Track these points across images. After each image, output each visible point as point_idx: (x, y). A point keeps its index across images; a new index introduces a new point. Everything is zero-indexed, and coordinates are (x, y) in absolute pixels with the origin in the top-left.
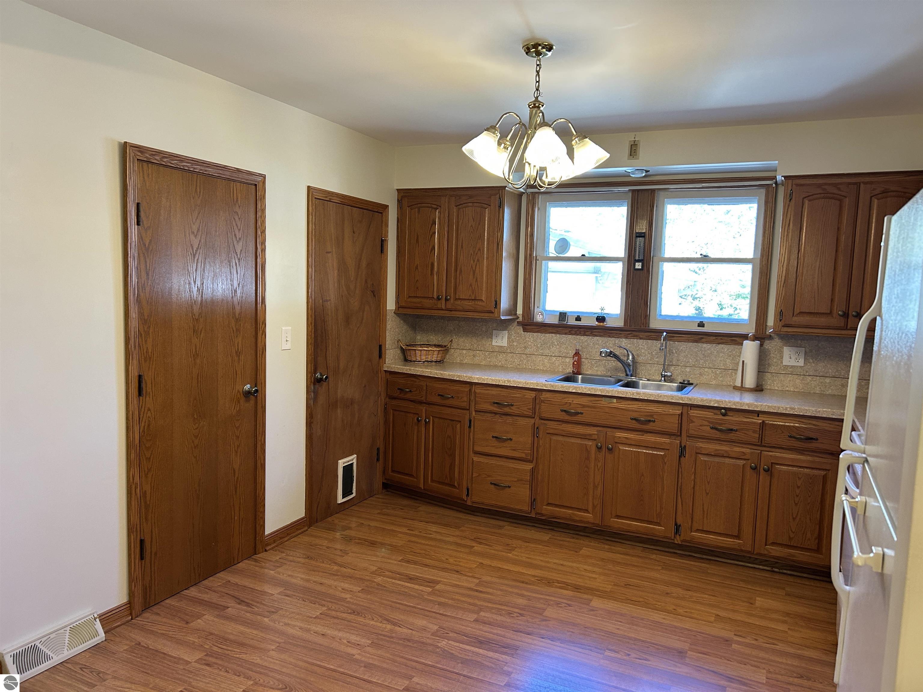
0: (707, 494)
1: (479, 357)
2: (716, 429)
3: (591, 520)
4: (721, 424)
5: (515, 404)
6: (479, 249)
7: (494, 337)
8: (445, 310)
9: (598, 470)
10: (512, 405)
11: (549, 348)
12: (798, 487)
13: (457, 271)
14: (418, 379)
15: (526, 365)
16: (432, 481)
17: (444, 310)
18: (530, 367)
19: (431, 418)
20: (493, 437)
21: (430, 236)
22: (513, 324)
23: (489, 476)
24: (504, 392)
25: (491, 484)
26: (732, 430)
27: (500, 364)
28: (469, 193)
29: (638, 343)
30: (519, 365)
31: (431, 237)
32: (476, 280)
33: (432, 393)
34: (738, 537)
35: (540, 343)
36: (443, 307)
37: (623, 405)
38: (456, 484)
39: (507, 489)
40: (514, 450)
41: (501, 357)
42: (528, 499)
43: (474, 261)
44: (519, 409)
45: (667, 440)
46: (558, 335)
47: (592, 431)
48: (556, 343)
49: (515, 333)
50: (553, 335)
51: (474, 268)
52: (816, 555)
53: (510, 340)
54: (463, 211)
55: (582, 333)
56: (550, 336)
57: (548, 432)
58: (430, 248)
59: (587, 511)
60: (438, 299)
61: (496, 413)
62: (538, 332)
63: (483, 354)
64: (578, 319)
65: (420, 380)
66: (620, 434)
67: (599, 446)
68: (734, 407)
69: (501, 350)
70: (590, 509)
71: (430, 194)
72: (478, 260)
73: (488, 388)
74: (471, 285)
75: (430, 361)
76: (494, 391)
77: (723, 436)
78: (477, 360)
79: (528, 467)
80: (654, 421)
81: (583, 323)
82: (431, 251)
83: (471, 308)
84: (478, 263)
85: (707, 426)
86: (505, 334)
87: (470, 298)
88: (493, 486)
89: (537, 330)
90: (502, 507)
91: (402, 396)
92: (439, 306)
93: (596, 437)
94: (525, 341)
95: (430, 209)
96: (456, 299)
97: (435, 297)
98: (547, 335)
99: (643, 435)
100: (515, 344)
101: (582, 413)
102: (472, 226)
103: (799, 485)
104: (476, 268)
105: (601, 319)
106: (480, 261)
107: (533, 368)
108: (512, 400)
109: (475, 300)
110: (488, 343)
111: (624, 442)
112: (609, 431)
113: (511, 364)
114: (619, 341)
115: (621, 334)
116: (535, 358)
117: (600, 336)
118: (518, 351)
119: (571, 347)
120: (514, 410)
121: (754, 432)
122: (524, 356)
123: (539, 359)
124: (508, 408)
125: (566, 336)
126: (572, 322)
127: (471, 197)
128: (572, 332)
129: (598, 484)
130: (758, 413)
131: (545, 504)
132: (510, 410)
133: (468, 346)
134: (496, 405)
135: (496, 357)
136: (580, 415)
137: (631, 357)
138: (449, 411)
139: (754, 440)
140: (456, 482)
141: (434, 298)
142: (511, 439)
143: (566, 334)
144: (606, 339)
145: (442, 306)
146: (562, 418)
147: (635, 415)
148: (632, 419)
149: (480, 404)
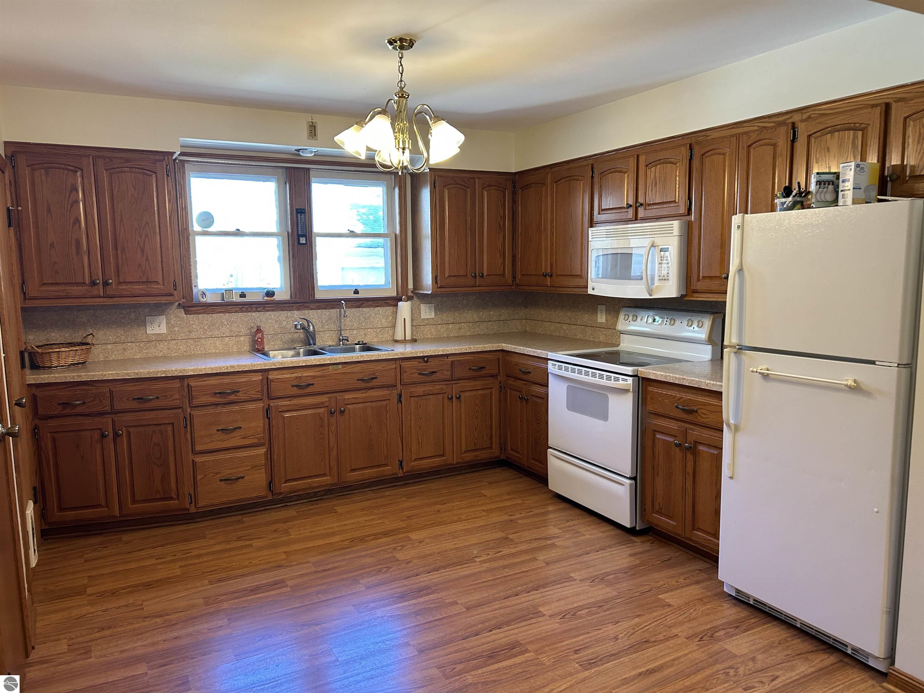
0: (420, 428)
1: (132, 349)
2: (423, 374)
3: (330, 482)
4: (425, 370)
5: (240, 390)
6: (147, 223)
7: (148, 324)
8: (104, 297)
9: (332, 433)
10: (238, 392)
11: (218, 329)
12: (477, 405)
13: (117, 249)
14: (93, 386)
15: (194, 350)
16: (134, 501)
17: (102, 297)
18: (200, 352)
19: (124, 429)
20: (218, 430)
21: (69, 206)
22: (171, 307)
23: (217, 474)
24: (227, 380)
25: (221, 480)
26: (434, 372)
27: (161, 354)
28: (123, 155)
29: (308, 313)
30: (185, 352)
31: (71, 207)
32: (147, 259)
33: (122, 398)
34: (443, 455)
35: (207, 324)
36: (102, 294)
37: (348, 369)
38: (174, 496)
39: (240, 480)
40: (245, 438)
41: (161, 346)
42: (264, 483)
43: (141, 237)
44: (246, 394)
45: (387, 392)
46: (227, 314)
47: (324, 399)
48: (226, 323)
49: (175, 317)
50: (222, 314)
51: (142, 245)
52: (490, 451)
53: (170, 325)
54: (118, 177)
55: (254, 309)
56: (219, 316)
57: (280, 410)
58: (72, 221)
59: (325, 475)
60: (93, 284)
61: (217, 405)
62: (204, 313)
63: (136, 346)
64: (243, 295)
65: (96, 386)
66: (348, 396)
67: (333, 412)
68: (434, 354)
69: (160, 338)
70: (327, 472)
71: (61, 152)
72: (147, 236)
73: (205, 379)
74: (140, 265)
75: (76, 364)
76: (213, 381)
77: (428, 379)
78: (128, 354)
79: (262, 451)
80: (376, 378)
81: (248, 299)
82: (74, 224)
83: (143, 292)
84: (147, 239)
85: (416, 373)
86: (163, 320)
87: (141, 280)
88: (223, 483)
89: (203, 311)
90: (235, 502)
91: (67, 411)
92: (95, 293)
93: (327, 404)
94: (188, 324)
95: (66, 172)
96: (120, 283)
97: (87, 281)
98: (214, 315)
99: (366, 392)
100: (176, 329)
101: (313, 384)
102: (132, 195)
103: (477, 403)
104: (144, 245)
105: (270, 294)
106: (149, 236)
107: (203, 352)
108: (237, 386)
109: (148, 282)
110: (141, 333)
111: (353, 402)
112: (339, 396)
113: (175, 353)
114: (291, 313)
115: (293, 306)
116: (205, 341)
117: (273, 310)
118: (181, 337)
119: (243, 324)
120: (241, 396)
121: (448, 370)
122: (191, 341)
123: (209, 342)
124: (233, 395)
125: (237, 314)
126: (236, 299)
127: (127, 160)
128: (243, 309)
129: (333, 447)
130: (447, 356)
131: (283, 481)
132: (235, 398)
133: (112, 338)
134: (218, 395)
135: (155, 347)
136: (311, 386)
137: (311, 327)
138: (153, 414)
139: (448, 377)
140: (173, 493)
141: (84, 283)
142: (240, 428)
143: (236, 312)
144: (277, 313)
145: (99, 293)
146: (293, 393)
147: (360, 376)
148: (358, 380)
149: (197, 398)
